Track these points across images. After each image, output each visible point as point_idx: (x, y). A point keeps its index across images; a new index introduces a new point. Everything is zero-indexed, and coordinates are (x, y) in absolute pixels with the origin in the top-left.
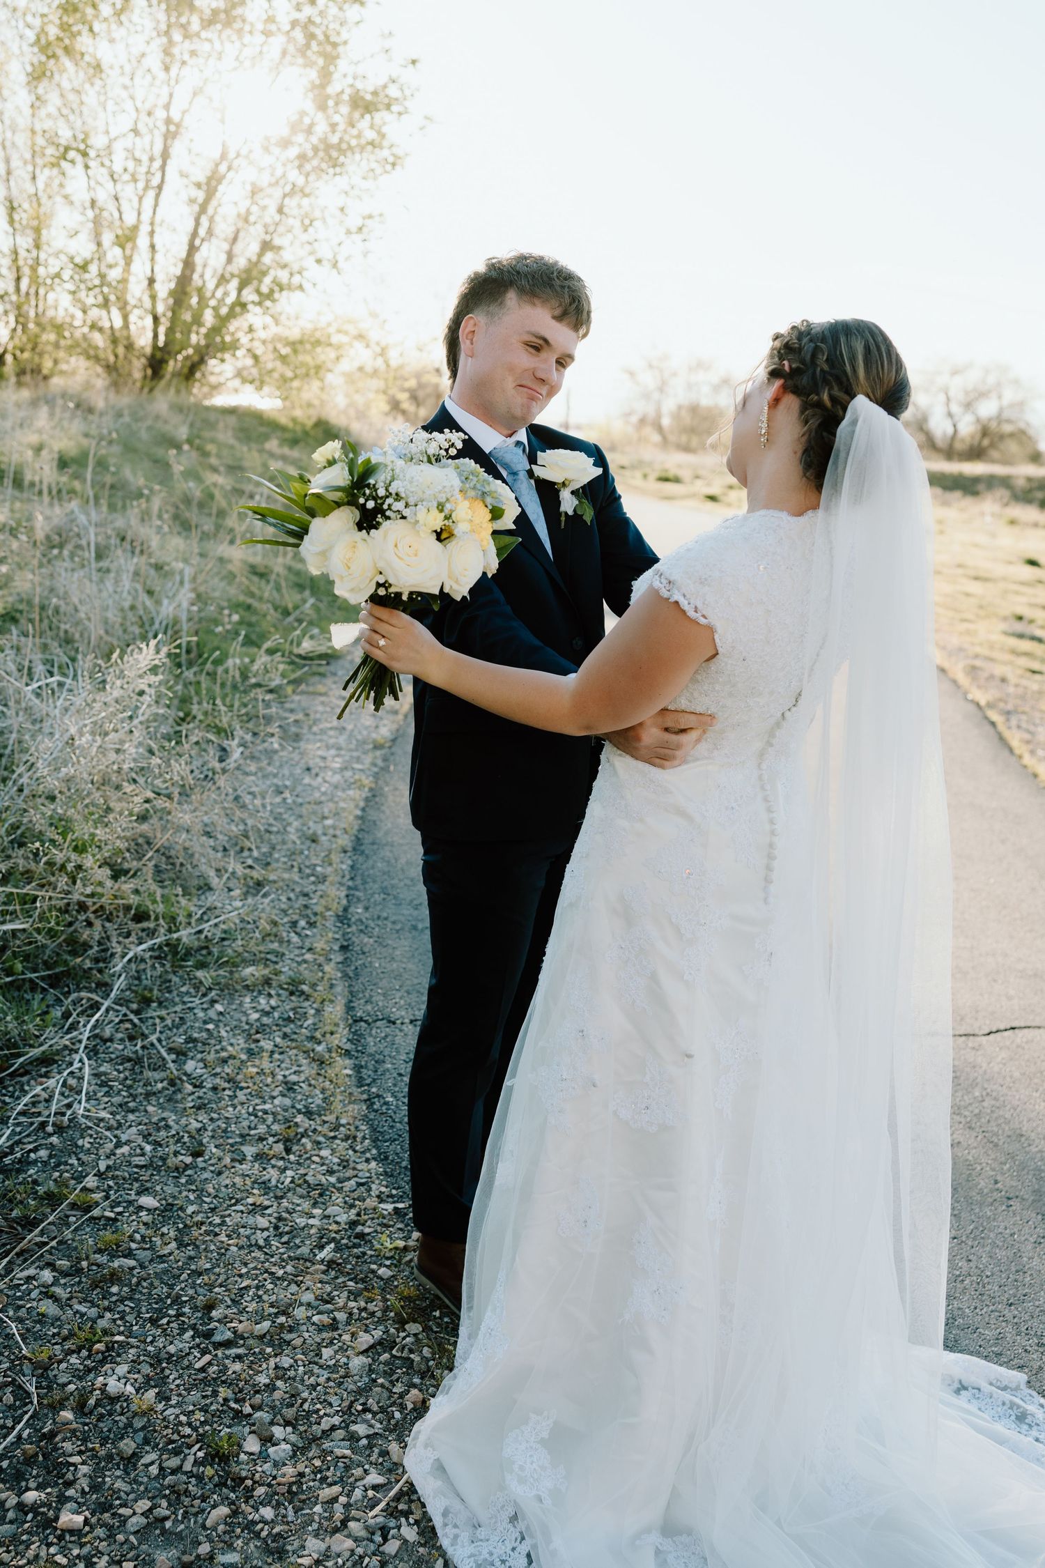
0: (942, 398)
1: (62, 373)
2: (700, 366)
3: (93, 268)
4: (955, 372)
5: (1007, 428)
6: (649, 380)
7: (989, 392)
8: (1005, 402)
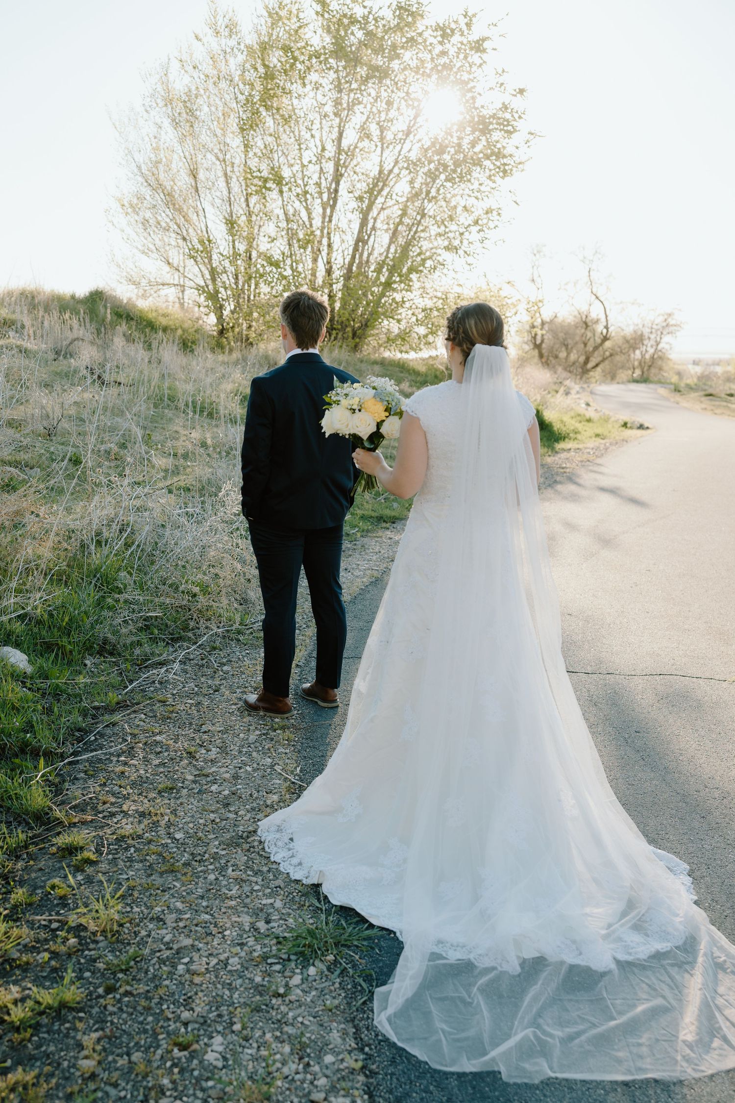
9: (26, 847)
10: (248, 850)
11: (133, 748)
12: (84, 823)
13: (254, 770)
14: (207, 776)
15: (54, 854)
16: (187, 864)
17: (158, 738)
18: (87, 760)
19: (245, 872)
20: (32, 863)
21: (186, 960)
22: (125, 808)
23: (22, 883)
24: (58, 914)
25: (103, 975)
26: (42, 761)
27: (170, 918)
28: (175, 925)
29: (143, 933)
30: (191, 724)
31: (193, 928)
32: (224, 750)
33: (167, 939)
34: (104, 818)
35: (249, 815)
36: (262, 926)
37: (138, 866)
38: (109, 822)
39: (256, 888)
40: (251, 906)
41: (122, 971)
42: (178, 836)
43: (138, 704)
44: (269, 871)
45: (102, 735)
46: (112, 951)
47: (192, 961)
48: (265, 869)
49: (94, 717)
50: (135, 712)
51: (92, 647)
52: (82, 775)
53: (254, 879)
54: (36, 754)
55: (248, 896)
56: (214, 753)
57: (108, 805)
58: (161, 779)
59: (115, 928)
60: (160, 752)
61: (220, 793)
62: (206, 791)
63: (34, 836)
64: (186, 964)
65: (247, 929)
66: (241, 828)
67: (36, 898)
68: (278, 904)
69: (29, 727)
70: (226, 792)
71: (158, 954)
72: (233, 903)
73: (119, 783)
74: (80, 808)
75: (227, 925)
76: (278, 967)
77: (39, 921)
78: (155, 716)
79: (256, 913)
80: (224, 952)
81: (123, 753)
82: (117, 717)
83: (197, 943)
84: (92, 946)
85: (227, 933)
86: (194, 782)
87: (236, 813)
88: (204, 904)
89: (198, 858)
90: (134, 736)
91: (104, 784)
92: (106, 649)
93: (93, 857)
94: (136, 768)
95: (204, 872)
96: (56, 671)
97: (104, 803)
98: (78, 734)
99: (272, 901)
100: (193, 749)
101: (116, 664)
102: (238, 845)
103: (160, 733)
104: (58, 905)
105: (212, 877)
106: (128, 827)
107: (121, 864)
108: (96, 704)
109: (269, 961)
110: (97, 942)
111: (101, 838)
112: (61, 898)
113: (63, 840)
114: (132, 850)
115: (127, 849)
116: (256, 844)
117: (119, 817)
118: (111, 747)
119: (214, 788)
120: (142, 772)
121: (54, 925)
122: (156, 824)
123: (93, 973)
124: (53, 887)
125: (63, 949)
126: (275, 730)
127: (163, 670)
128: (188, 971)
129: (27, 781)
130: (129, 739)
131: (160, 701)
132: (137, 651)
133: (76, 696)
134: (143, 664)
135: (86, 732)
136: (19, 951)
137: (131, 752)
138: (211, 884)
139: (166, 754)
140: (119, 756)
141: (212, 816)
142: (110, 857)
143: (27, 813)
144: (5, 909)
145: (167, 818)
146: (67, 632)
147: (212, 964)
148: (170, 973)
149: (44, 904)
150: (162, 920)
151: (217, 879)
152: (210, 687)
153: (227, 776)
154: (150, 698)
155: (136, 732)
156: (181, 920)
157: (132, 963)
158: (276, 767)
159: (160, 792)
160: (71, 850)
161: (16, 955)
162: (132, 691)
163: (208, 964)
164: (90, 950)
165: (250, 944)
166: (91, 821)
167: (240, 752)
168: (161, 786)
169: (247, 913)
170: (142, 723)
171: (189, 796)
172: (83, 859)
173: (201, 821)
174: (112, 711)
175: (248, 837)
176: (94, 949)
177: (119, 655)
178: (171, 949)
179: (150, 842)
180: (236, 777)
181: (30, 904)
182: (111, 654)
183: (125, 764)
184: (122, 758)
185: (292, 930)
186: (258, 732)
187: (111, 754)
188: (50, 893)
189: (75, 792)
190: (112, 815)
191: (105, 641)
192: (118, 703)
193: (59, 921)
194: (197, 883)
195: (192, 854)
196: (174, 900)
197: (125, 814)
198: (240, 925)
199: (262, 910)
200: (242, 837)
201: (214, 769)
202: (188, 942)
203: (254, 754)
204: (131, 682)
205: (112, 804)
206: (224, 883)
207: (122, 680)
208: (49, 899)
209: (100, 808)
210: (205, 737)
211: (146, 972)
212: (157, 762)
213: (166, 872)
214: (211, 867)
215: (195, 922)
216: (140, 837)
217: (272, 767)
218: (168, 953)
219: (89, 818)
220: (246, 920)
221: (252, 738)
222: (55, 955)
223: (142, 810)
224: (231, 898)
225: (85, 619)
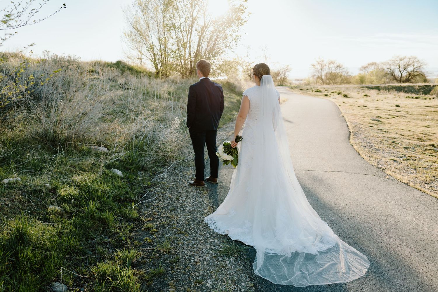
0: (398, 66)
1: (171, 75)
2: (332, 63)
3: (177, 52)
4: (401, 60)
5: (416, 74)
6: (318, 67)
7: (411, 64)
8: (415, 67)
9: (134, 229)
10: (203, 226)
11: (159, 198)
12: (150, 221)
13: (198, 203)
14: (184, 205)
15: (143, 230)
16: (185, 231)
17: (166, 195)
18: (146, 202)
19: (204, 232)
20: (137, 233)
21: (193, 258)
22: (162, 215)
23: (135, 239)
24: (150, 247)
25: (169, 264)
26: (133, 203)
27: (185, 247)
28: (187, 249)
29: (178, 252)
30: (175, 190)
31: (193, 249)
32: (187, 197)
33: (186, 253)
34: (156, 219)
35: (200, 216)
36: (213, 247)
37: (170, 232)
38: (158, 220)
39: (208, 237)
40: (208, 242)
41: (175, 263)
42: (181, 223)
43: (157, 185)
44: (210, 232)
45: (149, 195)
46: (170, 257)
47: (195, 259)
48: (209, 231)
49: (144, 189)
50: (156, 187)
51: (139, 169)
52: (145, 207)
53: (207, 234)
54: (131, 201)
55: (206, 239)
56: (184, 198)
57: (156, 215)
58: (170, 207)
59: (169, 250)
60: (168, 199)
61: (189, 210)
62: (185, 210)
63: (135, 225)
64: (193, 260)
65: (209, 249)
66: (199, 220)
67: (142, 243)
68: (216, 241)
69: (127, 193)
70: (191, 210)
71: (184, 257)
72: (203, 241)
73: (158, 208)
74: (148, 216)
75: (203, 248)
76: (221, 259)
77: (144, 250)
78: (163, 188)
79: (210, 244)
80: (204, 256)
81: (156, 199)
82: (152, 189)
83: (195, 253)
84: (163, 256)
85: (203, 250)
86: (181, 207)
87: (196, 216)
88: (194, 242)
89: (188, 229)
90: (158, 194)
91: (153, 209)
92: (143, 169)
93: (156, 230)
94: (162, 204)
95: (191, 233)
96: (131, 176)
97: (155, 215)
98: (141, 194)
99: (214, 240)
100: (178, 197)
101: (147, 173)
102: (199, 225)
103: (166, 193)
104: (149, 245)
105: (194, 234)
106: (164, 221)
107: (165, 232)
108: (144, 185)
109: (218, 257)
110: (164, 255)
111: (157, 225)
112: (149, 243)
113: (145, 226)
114: (167, 228)
115: (166, 227)
116: (205, 224)
117: (161, 218)
118: (152, 198)
119: (187, 209)
120: (164, 205)
121: (150, 251)
122: (173, 220)
123: (166, 264)
124: (146, 240)
125: (154, 258)
126: (201, 191)
127: (162, 175)
128: (195, 262)
129: (131, 209)
130: (157, 195)
131: (163, 184)
132: (153, 169)
133: (138, 183)
134: (155, 173)
135: (143, 194)
136: (141, 259)
137: (158, 199)
138: (194, 236)
139: (170, 199)
140: (155, 200)
141: (189, 217)
142: (161, 230)
143: (132, 218)
144: (133, 247)
145: (175, 218)
146: (131, 164)
147: (201, 259)
148: (189, 262)
149: (145, 244)
150: (182, 247)
151: (196, 235)
152: (177, 179)
153: (190, 205)
154: (160, 183)
155: (159, 193)
156: (189, 247)
157: (177, 260)
158: (204, 202)
159: (171, 211)
160: (149, 229)
161: (140, 260)
162: (154, 181)
163: (200, 259)
164: (163, 257)
165: (211, 253)
166: (152, 220)
167: (192, 198)
168: (171, 209)
169: (208, 244)
170: (160, 191)
171: (180, 211)
172: (153, 231)
173: (186, 218)
174: (150, 188)
175: (202, 222)
176: (164, 257)
177: (148, 171)
178: (188, 255)
179: (172, 225)
180: (193, 205)
181: (140, 245)
182: (146, 171)
183: (158, 203)
184: (157, 201)
185: (222, 248)
186: (196, 192)
187: (153, 200)
188: (146, 242)
189: (145, 211)
190: (158, 218)
191: (143, 167)
192: (151, 185)
193: (151, 249)
194: (190, 236)
195: (186, 228)
196: (185, 242)
197: (162, 217)
198: (206, 248)
199: (212, 243)
200: (200, 222)
201: (186, 203)
202: (192, 253)
203: (197, 198)
204: (153, 179)
205: (157, 215)
206: (198, 236)
207: (150, 178)
208: (146, 243)
209: (154, 216)
210: (180, 194)
211: (182, 262)
212: (168, 202)
213: (180, 234)
214: (193, 231)
215: (193, 247)
216: (169, 224)
217: (203, 202)
218: (187, 257)
219: (152, 219)
220: (208, 246)
221: (195, 193)
222: (153, 259)
223: (167, 216)
224: (201, 240)
225: (136, 160)
